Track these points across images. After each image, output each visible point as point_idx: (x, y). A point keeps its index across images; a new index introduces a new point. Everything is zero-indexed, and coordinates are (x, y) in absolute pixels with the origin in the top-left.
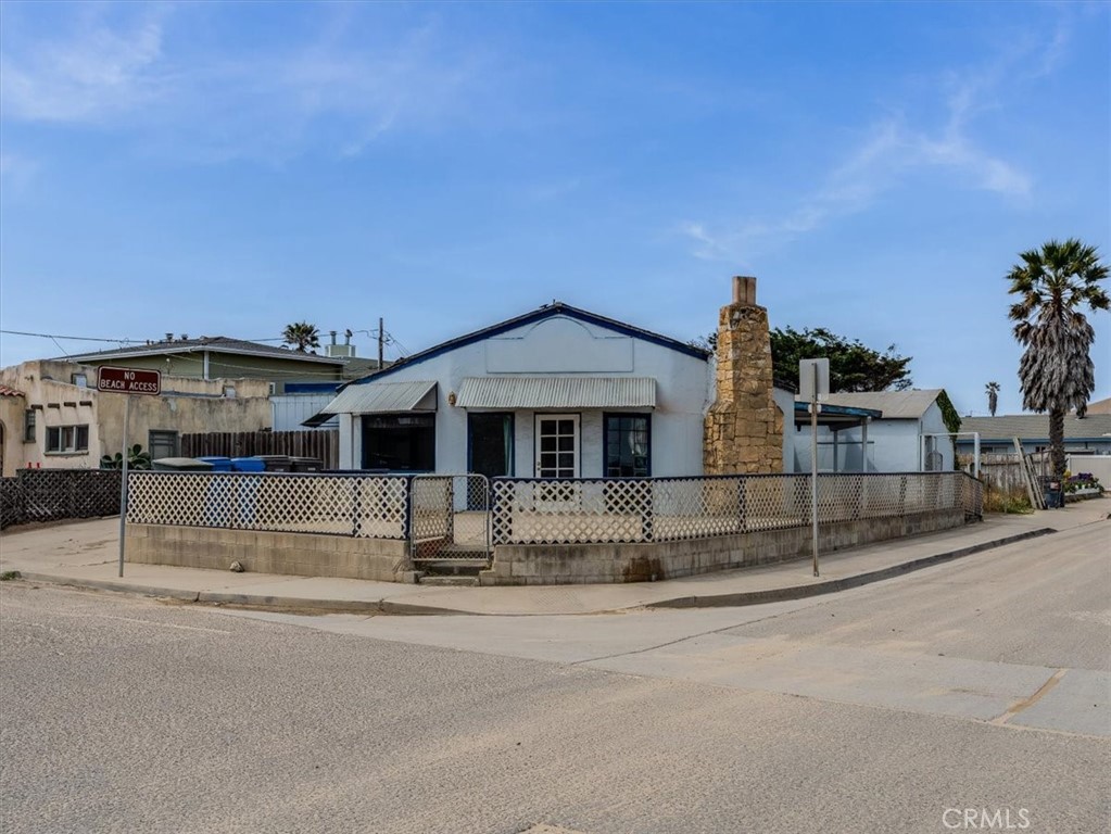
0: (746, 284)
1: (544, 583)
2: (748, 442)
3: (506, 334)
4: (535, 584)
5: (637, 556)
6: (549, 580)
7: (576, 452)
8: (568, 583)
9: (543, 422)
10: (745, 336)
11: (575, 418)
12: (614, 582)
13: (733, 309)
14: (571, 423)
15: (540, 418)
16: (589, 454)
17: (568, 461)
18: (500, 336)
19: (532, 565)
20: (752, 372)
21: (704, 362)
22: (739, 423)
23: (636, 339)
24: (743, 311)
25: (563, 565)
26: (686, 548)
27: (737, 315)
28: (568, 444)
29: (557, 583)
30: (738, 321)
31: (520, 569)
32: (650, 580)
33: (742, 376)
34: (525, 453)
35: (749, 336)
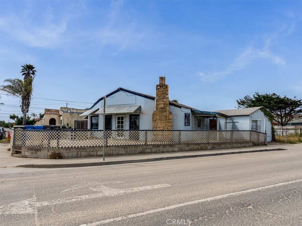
0: (162, 79)
1: (32, 158)
2: (160, 121)
3: (111, 96)
4: (30, 158)
5: (53, 152)
6: (33, 157)
7: (124, 124)
8: (37, 158)
9: (118, 117)
10: (160, 93)
11: (124, 116)
12: (47, 158)
13: (157, 86)
14: (123, 117)
15: (117, 116)
16: (127, 125)
17: (122, 126)
18: (110, 97)
19: (29, 153)
20: (162, 103)
21: (153, 100)
22: (157, 116)
23: (136, 96)
24: (160, 86)
25: (36, 153)
26: (75, 150)
27: (158, 87)
28: (122, 123)
29: (35, 158)
30: (159, 89)
31: (27, 154)
32: (56, 159)
33: (159, 104)
34: (114, 125)
35: (162, 93)
